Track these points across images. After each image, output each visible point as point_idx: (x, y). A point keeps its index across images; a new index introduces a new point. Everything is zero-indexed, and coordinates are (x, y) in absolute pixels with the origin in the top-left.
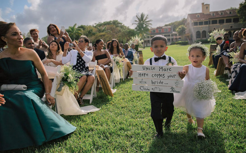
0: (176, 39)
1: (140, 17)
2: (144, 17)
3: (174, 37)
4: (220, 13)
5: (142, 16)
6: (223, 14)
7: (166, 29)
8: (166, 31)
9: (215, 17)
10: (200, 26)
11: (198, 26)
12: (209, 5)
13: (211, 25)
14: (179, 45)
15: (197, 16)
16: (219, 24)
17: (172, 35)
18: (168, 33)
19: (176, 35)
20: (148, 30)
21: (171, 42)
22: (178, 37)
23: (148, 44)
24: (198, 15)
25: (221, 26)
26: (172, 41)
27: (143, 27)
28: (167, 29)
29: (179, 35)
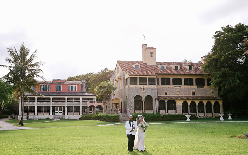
0: (92, 108)
1: (19, 53)
2: (26, 55)
3: (89, 104)
4: (174, 67)
5: (24, 52)
6: (179, 68)
7: (72, 87)
8: (72, 90)
9: (166, 73)
10: (142, 86)
11: (138, 86)
12: (155, 49)
13: (160, 86)
14: (98, 121)
15: (134, 66)
16: (173, 86)
17: (83, 99)
18: (76, 94)
19: (92, 99)
20: (34, 83)
21: (81, 114)
22: (96, 104)
23: (30, 114)
24: (137, 64)
25: (178, 90)
26: (82, 112)
27: (23, 76)
28: (74, 86)
29: (98, 100)
